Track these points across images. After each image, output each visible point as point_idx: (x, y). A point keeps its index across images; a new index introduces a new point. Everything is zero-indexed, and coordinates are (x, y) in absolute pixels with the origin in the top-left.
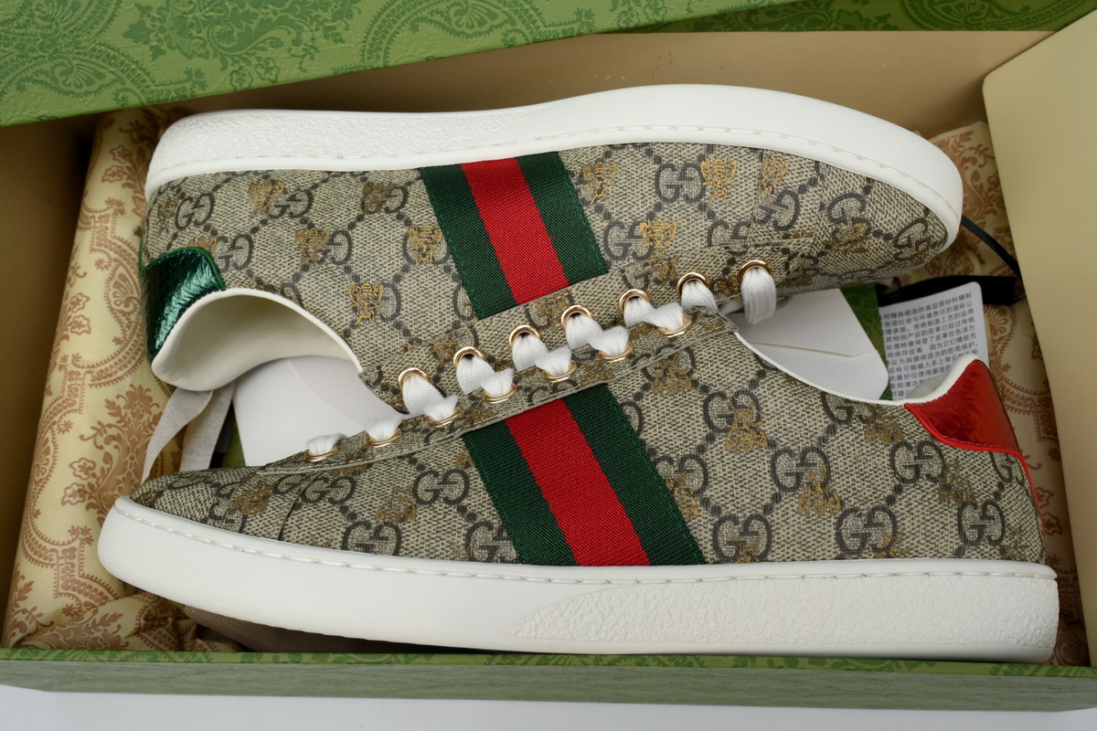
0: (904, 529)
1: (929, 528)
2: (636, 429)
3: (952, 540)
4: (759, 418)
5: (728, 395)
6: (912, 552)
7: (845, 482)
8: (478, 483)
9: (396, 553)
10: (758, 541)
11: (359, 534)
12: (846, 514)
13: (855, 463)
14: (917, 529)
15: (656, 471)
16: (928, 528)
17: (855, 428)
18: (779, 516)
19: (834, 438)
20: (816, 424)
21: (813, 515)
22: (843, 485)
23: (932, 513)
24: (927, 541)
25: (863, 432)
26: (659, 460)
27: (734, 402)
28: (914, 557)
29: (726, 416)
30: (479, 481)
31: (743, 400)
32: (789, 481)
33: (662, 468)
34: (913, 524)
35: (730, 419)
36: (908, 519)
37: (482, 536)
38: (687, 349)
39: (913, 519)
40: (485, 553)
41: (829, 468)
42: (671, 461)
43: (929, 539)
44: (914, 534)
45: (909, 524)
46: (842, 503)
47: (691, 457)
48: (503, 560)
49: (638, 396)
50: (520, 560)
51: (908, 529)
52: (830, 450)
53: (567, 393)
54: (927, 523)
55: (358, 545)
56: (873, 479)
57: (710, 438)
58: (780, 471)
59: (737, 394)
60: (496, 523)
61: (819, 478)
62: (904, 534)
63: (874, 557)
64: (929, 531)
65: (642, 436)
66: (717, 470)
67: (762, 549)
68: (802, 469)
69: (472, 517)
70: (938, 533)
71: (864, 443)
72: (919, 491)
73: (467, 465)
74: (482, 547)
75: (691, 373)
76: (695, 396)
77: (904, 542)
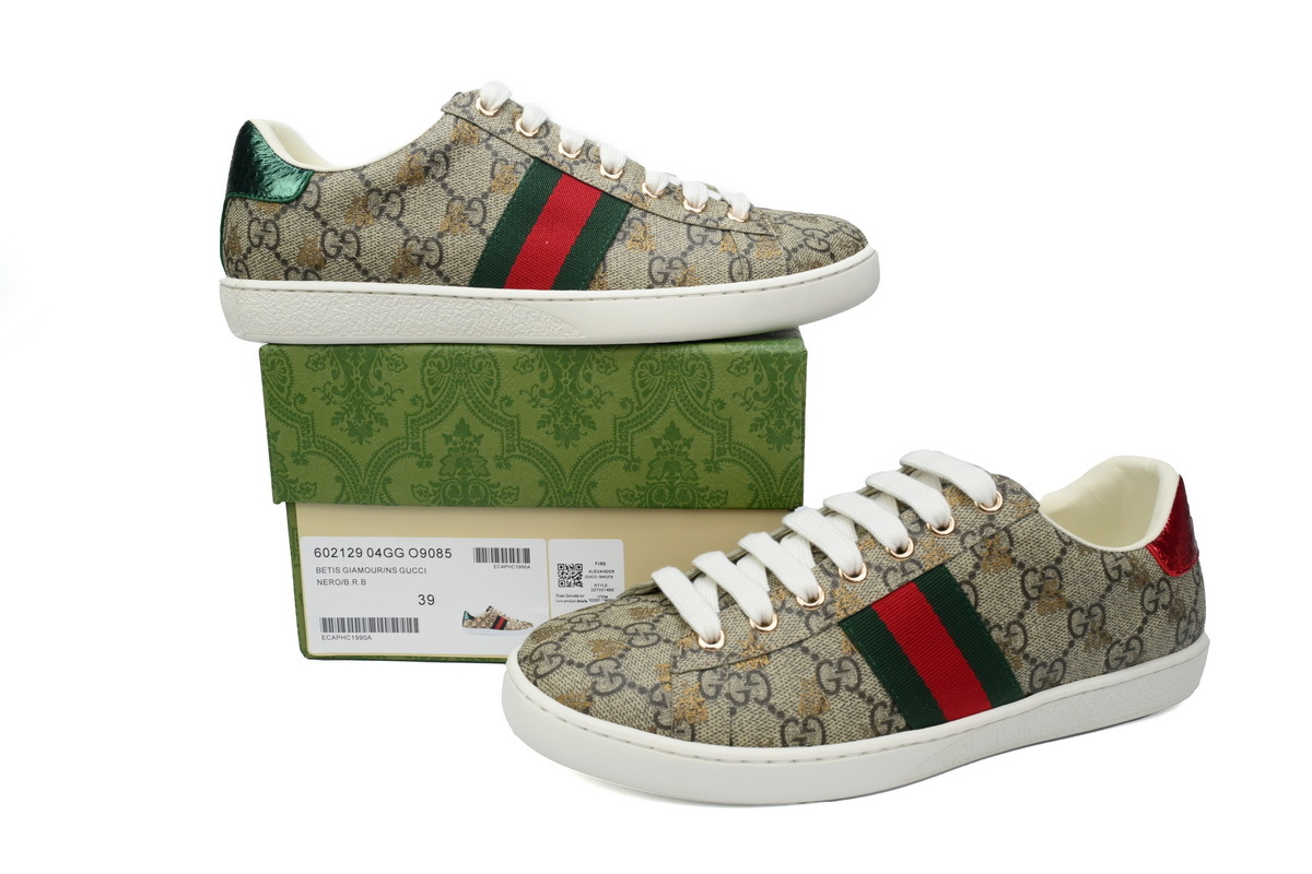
2: (973, 604)
4: (1061, 586)
5: (1040, 569)
8: (866, 669)
9: (824, 742)
11: (792, 730)
15: (991, 638)
26: (991, 628)
27: (1043, 575)
29: (1037, 587)
30: (866, 665)
31: (1050, 573)
33: (995, 634)
35: (1040, 589)
37: (881, 714)
38: (1006, 529)
40: (885, 727)
42: (1000, 628)
47: (1014, 623)
48: (899, 730)
49: (972, 575)
50: (909, 727)
53: (916, 576)
55: (794, 740)
57: (1027, 606)
59: (1045, 569)
60: (888, 701)
65: (978, 610)
66: (1033, 631)
69: (870, 700)
73: (853, 652)
74: (882, 723)
75: (1009, 551)
76: (1015, 571)
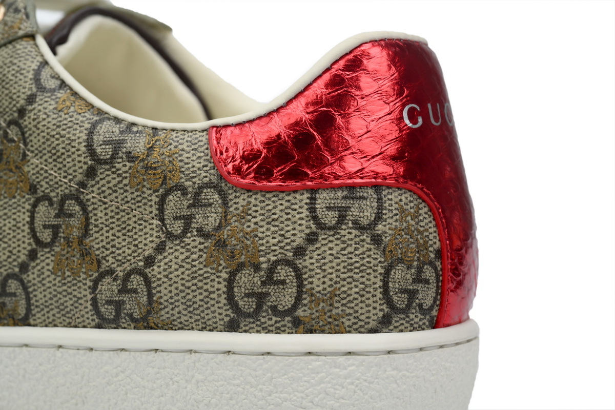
0: (161, 297)
1: (190, 297)
3: (220, 311)
6: (176, 323)
7: (104, 238)
10: (17, 302)
12: (102, 276)
13: (118, 213)
14: (176, 298)
16: (188, 297)
17: (118, 170)
18: (35, 276)
19: (93, 183)
20: (74, 165)
21: (69, 276)
22: (102, 241)
23: (193, 278)
24: (189, 312)
25: (128, 175)
28: (179, 329)
32: (45, 235)
34: (170, 292)
36: (165, 285)
39: (170, 285)
41: (87, 219)
43: (191, 309)
44: (172, 304)
45: (166, 292)
46: (99, 262)
51: (165, 298)
52: (89, 197)
54: (187, 291)
56: (136, 233)
58: (38, 223)
61: (76, 233)
62: (161, 304)
63: (135, 328)
64: (189, 300)
67: (22, 311)
68: (59, 221)
70: (201, 303)
71: (128, 188)
72: (183, 250)
77: (163, 312)
